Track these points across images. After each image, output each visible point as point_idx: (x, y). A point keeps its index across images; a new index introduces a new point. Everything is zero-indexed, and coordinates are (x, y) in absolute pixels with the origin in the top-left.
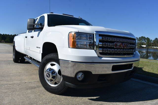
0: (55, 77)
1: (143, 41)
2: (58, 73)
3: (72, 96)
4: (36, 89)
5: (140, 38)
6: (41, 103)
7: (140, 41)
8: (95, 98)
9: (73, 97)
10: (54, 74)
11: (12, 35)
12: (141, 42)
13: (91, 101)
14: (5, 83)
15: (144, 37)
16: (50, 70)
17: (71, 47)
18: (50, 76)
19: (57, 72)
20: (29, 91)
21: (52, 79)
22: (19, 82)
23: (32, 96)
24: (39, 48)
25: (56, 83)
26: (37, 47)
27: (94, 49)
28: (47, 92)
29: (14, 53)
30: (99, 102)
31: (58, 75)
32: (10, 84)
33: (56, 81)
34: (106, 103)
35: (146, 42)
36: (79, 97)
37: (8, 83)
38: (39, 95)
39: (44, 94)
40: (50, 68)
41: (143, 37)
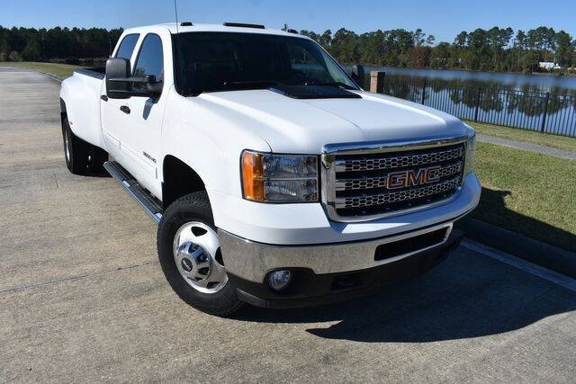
0: (206, 269)
1: (543, 47)
2: (216, 258)
3: (259, 321)
4: (151, 296)
5: (532, 32)
6: (173, 349)
7: (533, 45)
8: (327, 325)
9: (263, 324)
10: (204, 261)
11: (44, 29)
12: (535, 48)
13: (314, 337)
14: (57, 272)
15: (549, 28)
16: (190, 251)
17: (248, 197)
18: (191, 267)
19: (213, 257)
20: (134, 304)
21: (200, 276)
22: (97, 267)
23: (144, 324)
24: (154, 160)
25: (210, 285)
26: (145, 154)
27: (320, 201)
28: (187, 306)
29: (67, 142)
30: (337, 341)
31: (216, 262)
32: (74, 279)
33: (212, 279)
34: (359, 343)
35: (554, 48)
36: (279, 325)
37: (65, 272)
38: (164, 319)
39: (178, 316)
40: (192, 244)
41: (543, 29)
